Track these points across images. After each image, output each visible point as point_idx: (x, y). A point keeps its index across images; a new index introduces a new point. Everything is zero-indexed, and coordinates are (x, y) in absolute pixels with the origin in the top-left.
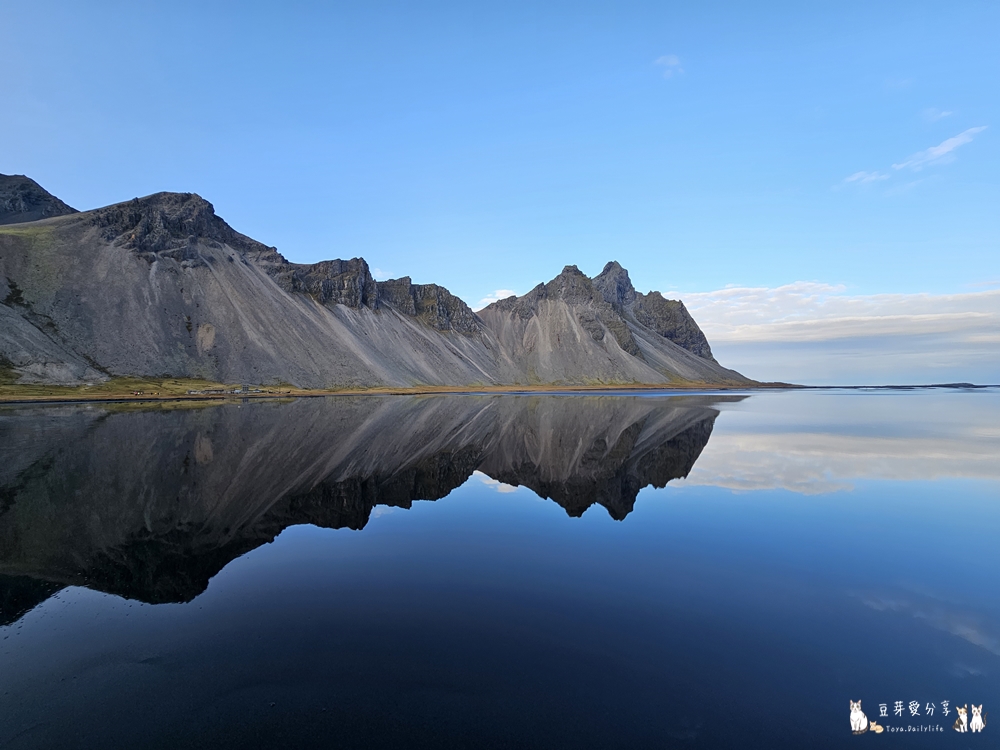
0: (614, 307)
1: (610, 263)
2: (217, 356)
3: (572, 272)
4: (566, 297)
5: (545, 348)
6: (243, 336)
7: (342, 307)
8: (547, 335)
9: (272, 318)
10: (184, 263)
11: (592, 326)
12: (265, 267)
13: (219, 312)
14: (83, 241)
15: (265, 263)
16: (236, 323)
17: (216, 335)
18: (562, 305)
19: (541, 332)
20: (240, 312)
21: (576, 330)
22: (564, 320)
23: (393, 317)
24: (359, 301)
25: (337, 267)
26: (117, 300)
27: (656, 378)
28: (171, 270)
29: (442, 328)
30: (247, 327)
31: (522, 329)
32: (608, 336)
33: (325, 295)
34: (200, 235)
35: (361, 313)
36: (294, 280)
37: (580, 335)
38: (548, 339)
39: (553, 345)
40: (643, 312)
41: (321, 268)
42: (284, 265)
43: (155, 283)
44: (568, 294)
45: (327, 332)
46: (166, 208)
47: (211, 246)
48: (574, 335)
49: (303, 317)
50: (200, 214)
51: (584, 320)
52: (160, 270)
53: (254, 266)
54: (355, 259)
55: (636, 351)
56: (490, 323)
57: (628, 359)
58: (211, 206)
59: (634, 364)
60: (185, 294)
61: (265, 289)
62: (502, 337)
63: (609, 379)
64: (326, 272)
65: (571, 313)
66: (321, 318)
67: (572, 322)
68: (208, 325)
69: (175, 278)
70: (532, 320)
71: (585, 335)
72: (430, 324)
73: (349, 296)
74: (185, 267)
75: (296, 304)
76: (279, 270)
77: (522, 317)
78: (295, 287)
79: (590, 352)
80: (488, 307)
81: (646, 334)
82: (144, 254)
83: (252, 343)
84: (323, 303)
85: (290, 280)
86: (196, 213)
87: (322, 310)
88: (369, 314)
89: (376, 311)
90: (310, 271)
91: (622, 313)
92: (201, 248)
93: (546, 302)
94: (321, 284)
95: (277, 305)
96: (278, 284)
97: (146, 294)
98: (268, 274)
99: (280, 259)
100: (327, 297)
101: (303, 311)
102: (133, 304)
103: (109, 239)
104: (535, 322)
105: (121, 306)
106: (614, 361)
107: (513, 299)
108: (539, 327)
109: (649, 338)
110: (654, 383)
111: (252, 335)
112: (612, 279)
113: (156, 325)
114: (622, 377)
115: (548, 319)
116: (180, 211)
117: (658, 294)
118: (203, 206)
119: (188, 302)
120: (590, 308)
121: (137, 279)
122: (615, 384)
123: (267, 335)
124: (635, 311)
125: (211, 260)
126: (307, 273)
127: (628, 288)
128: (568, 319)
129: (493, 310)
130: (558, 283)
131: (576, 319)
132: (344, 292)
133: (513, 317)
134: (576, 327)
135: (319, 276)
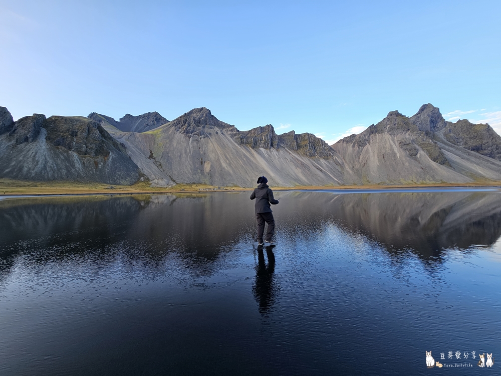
0: (427, 134)
1: (424, 105)
2: (211, 175)
3: (395, 115)
4: (390, 131)
5: (374, 162)
6: (221, 165)
7: (261, 149)
8: (376, 155)
9: (232, 157)
10: (201, 137)
11: (409, 147)
12: (230, 134)
13: (212, 156)
14: (170, 133)
15: (230, 132)
16: (219, 160)
17: (211, 166)
18: (387, 136)
19: (371, 154)
20: (220, 155)
21: (396, 150)
22: (388, 145)
23: (286, 152)
24: (269, 145)
25: (259, 130)
26: (179, 154)
27: (460, 179)
28: (196, 140)
29: (311, 156)
30: (222, 161)
31: (359, 153)
32: (422, 153)
33: (254, 144)
34: (206, 124)
35: (270, 151)
36: (241, 139)
37: (399, 153)
38: (376, 157)
39: (380, 161)
40: (452, 134)
41: (253, 132)
42: (237, 133)
43: (191, 146)
44: (391, 129)
45: (254, 161)
46: (195, 115)
47: (210, 128)
48: (395, 155)
49: (245, 155)
50: (206, 115)
51: (403, 144)
52: (193, 140)
53: (226, 134)
54: (268, 126)
55: (444, 161)
56: (339, 151)
57: (437, 167)
58: (210, 111)
59: (442, 171)
60: (201, 149)
61: (230, 145)
62: (347, 158)
63: (421, 181)
64: (254, 133)
65: (393, 140)
66: (252, 155)
67: (394, 146)
68: (208, 162)
69: (197, 143)
70: (366, 147)
71: (403, 153)
72: (304, 154)
73: (265, 143)
74: (201, 138)
75: (242, 150)
76: (235, 135)
77: (359, 146)
78: (242, 142)
79: (407, 164)
80: (338, 142)
81: (454, 150)
82: (188, 135)
83: (224, 168)
84: (253, 148)
86: (205, 115)
87: (253, 151)
88: (274, 151)
89: (277, 149)
90: (248, 134)
91: (434, 137)
92: (207, 130)
93: (375, 135)
94: (252, 139)
95: (234, 151)
96: (235, 142)
97: (188, 151)
98: (231, 137)
99: (236, 130)
100: (255, 145)
101: (245, 152)
102: (184, 155)
103: (177, 131)
104: (368, 149)
105: (180, 156)
106: (425, 170)
107: (354, 136)
108: (371, 151)
109: (457, 152)
110: (459, 182)
111: (224, 165)
112: (426, 115)
113: (191, 163)
114: (431, 179)
115: (377, 145)
116: (199, 115)
117: (466, 121)
118: (207, 112)
119: (202, 153)
120: (408, 136)
121: (185, 145)
122: (425, 184)
123: (230, 164)
124: (445, 135)
125: (210, 134)
127: (439, 120)
128: (391, 145)
129: (341, 143)
130: (384, 123)
131: (397, 144)
132: (262, 142)
133: (354, 146)
134: (396, 149)
135: (252, 135)
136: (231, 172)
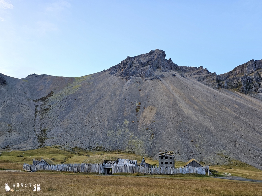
10: (146, 78)
12: (196, 78)
15: (196, 76)
33: (246, 87)
34: (158, 68)
36: (218, 81)
41: (238, 71)
42: (209, 75)
46: (142, 59)
47: (163, 71)
50: (158, 57)
53: (189, 78)
58: (164, 52)
64: (242, 72)
74: (146, 80)
76: (206, 78)
78: (220, 85)
82: (126, 77)
84: (245, 93)
85: (215, 81)
86: (156, 56)
90: (229, 76)
92: (157, 73)
94: (240, 80)
96: (207, 85)
98: (198, 81)
99: (206, 72)
103: (112, 74)
116: (148, 58)
118: (160, 53)
126: (226, 78)
135: (237, 76)
136: (209, 125)
